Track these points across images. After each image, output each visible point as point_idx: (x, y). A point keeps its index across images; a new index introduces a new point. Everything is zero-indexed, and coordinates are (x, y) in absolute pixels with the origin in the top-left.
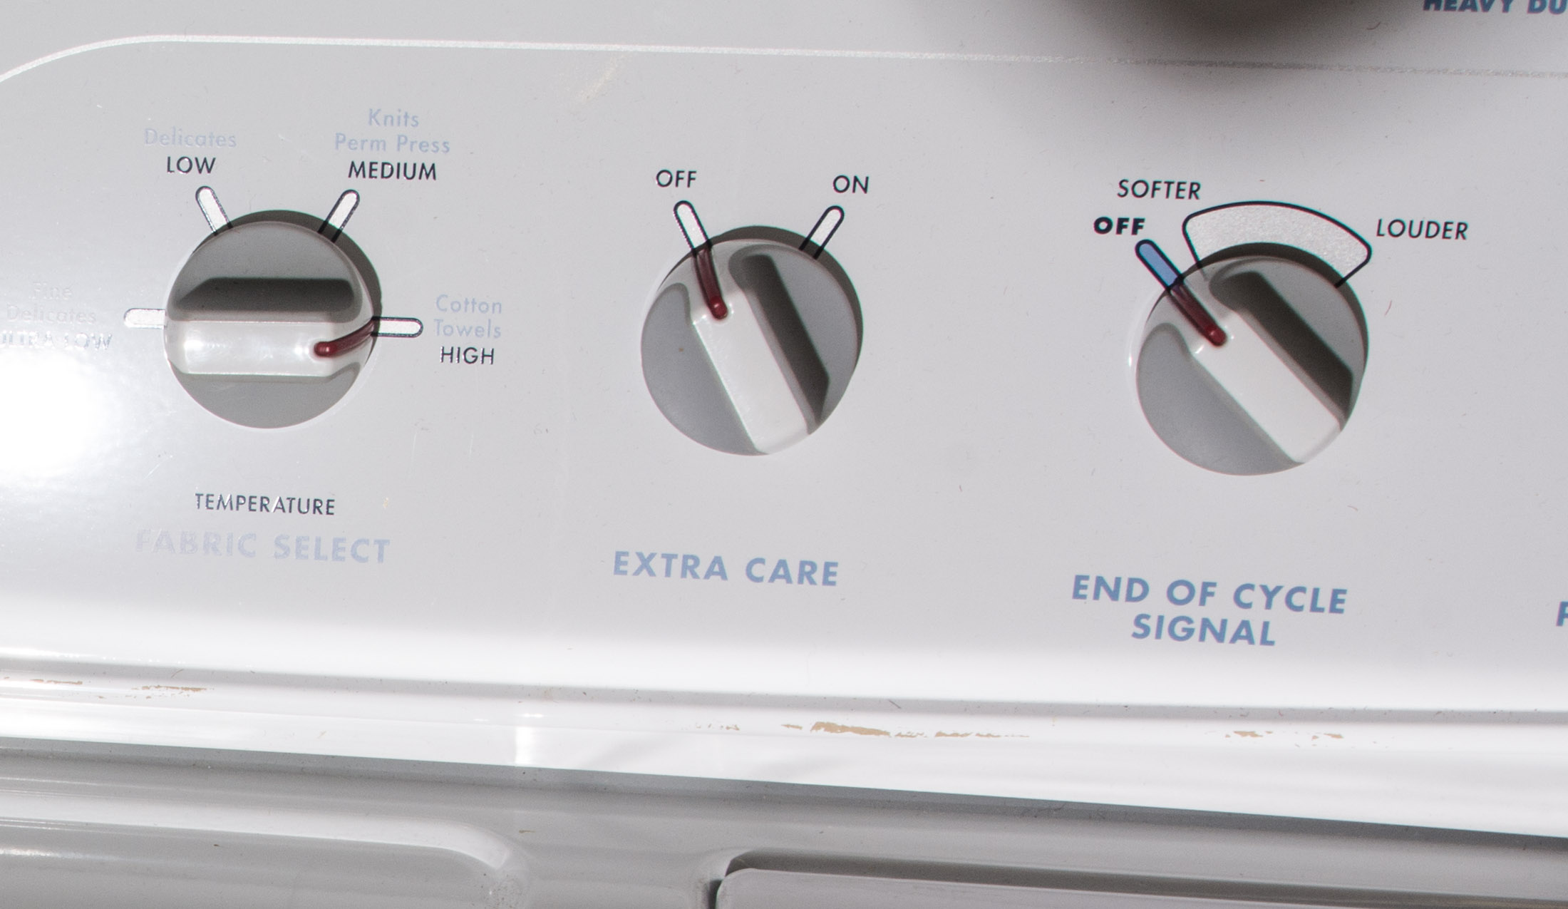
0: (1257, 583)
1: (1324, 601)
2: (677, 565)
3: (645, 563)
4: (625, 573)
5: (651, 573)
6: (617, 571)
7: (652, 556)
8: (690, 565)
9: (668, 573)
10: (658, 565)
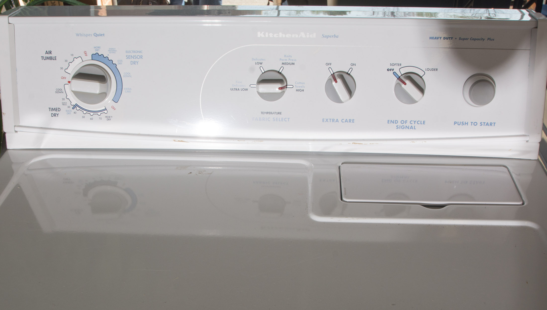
0: (413, 120)
1: (422, 123)
2: (331, 120)
3: (327, 120)
4: (324, 122)
5: (328, 122)
6: (323, 122)
7: (328, 119)
8: (333, 120)
9: (330, 122)
10: (329, 120)
